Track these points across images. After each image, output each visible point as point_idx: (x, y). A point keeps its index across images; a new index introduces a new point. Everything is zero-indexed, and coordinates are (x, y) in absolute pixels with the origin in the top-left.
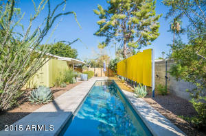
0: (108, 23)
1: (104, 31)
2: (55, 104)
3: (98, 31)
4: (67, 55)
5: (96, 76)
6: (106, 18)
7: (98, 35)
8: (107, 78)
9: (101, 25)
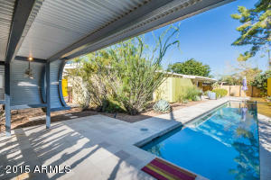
0: (254, 25)
1: (248, 38)
2: (172, 115)
3: (239, 40)
4: (197, 73)
5: (232, 95)
6: (252, 19)
7: (238, 44)
8: (248, 98)
9: (244, 31)
